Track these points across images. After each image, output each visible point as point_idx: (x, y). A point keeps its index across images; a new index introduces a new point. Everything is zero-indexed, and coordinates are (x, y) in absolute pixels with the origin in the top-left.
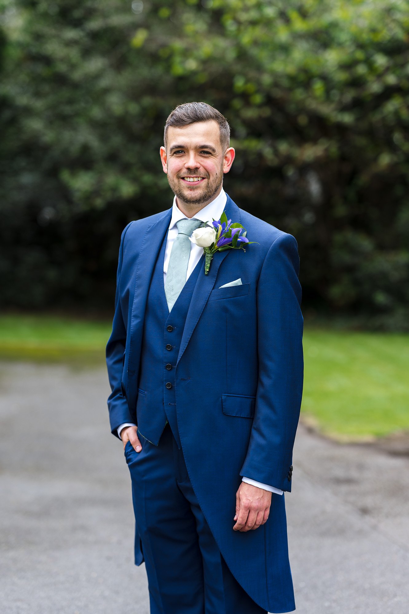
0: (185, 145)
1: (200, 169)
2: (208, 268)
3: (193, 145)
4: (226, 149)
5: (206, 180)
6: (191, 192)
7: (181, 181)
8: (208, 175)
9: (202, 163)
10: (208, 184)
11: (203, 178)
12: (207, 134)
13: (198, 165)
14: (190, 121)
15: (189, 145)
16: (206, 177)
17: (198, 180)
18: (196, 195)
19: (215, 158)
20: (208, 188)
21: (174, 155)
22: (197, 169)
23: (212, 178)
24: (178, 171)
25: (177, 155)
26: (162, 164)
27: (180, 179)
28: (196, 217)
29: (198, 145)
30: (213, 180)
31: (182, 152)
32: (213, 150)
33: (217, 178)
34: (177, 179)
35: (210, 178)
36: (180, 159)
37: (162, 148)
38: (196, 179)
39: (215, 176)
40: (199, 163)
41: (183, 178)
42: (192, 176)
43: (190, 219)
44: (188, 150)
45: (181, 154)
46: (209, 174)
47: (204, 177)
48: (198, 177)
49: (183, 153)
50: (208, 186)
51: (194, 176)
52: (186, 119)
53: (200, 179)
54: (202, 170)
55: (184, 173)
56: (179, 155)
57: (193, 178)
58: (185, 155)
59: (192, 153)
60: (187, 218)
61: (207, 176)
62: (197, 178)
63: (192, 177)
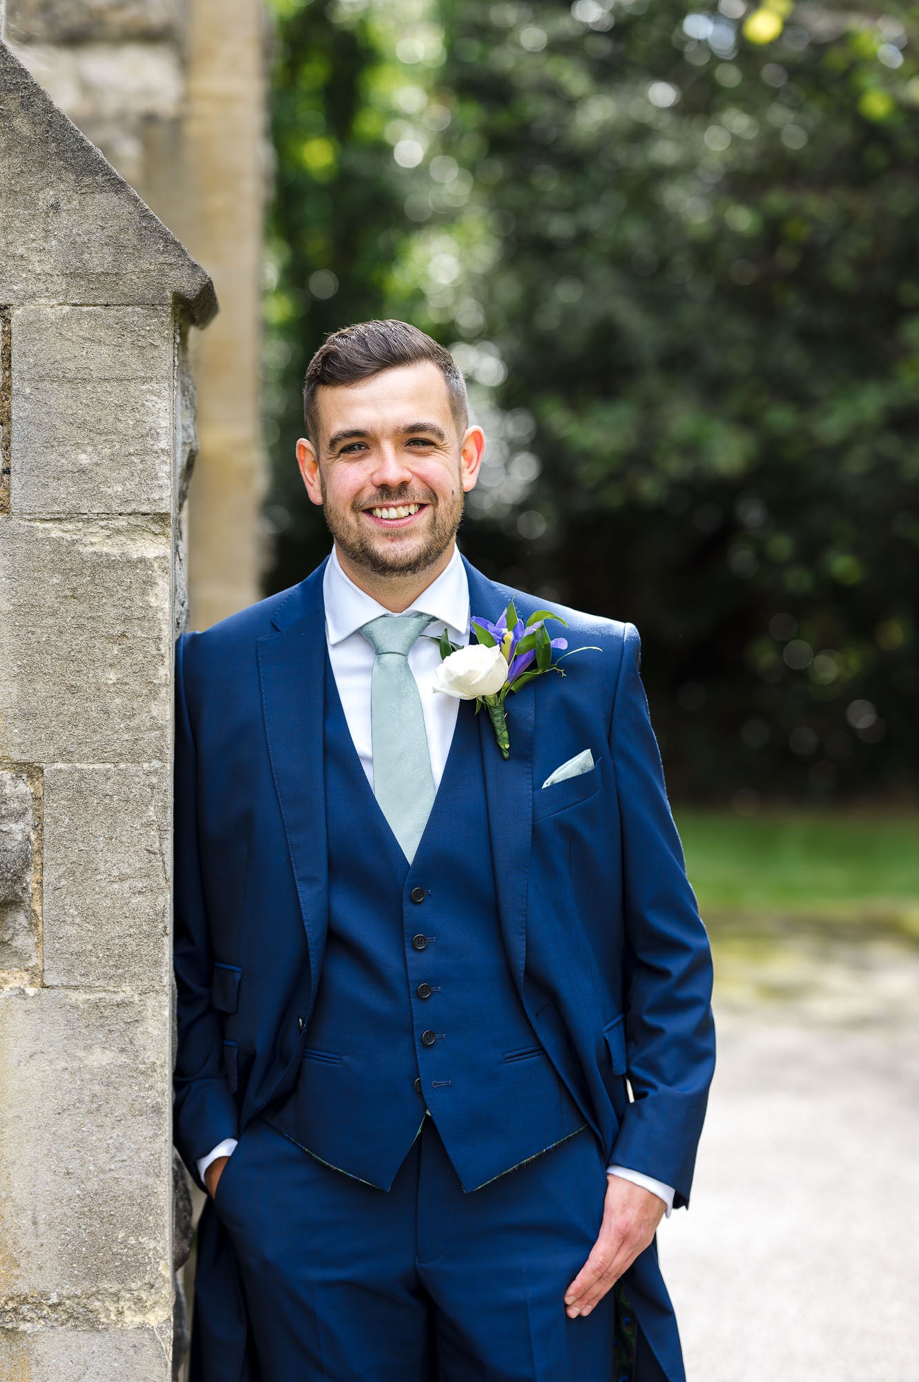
0: (369, 429)
1: (411, 482)
2: (507, 741)
3: (389, 429)
4: (463, 431)
5: (428, 512)
6: (394, 544)
7: (365, 518)
8: (433, 496)
9: (415, 469)
10: (435, 518)
11: (422, 506)
12: (419, 396)
13: (407, 475)
14: (373, 366)
15: (378, 428)
16: (428, 501)
17: (410, 514)
18: (408, 550)
19: (444, 453)
20: (436, 528)
21: (342, 454)
22: (404, 485)
23: (442, 505)
24: (354, 493)
25: (351, 456)
26: (303, 483)
27: (360, 513)
28: (418, 606)
29: (402, 426)
30: (446, 509)
31: (360, 446)
32: (440, 434)
33: (454, 502)
34: (352, 514)
35: (438, 504)
36: (357, 463)
37: (303, 441)
38: (403, 512)
39: (450, 498)
40: (410, 471)
41: (369, 511)
42: (394, 503)
43: (400, 614)
44: (378, 439)
45: (360, 453)
46: (435, 494)
47: (424, 502)
48: (409, 505)
49: (363, 448)
50: (433, 525)
51: (400, 501)
52: (363, 361)
53: (413, 509)
54: (416, 486)
55: (371, 498)
56: (356, 455)
57: (396, 507)
58: (370, 454)
59: (388, 447)
60: (391, 613)
61: (430, 498)
62: (406, 508)
63: (393, 506)
